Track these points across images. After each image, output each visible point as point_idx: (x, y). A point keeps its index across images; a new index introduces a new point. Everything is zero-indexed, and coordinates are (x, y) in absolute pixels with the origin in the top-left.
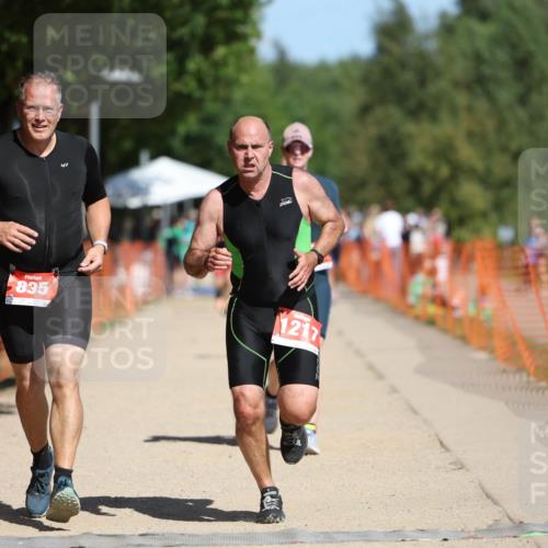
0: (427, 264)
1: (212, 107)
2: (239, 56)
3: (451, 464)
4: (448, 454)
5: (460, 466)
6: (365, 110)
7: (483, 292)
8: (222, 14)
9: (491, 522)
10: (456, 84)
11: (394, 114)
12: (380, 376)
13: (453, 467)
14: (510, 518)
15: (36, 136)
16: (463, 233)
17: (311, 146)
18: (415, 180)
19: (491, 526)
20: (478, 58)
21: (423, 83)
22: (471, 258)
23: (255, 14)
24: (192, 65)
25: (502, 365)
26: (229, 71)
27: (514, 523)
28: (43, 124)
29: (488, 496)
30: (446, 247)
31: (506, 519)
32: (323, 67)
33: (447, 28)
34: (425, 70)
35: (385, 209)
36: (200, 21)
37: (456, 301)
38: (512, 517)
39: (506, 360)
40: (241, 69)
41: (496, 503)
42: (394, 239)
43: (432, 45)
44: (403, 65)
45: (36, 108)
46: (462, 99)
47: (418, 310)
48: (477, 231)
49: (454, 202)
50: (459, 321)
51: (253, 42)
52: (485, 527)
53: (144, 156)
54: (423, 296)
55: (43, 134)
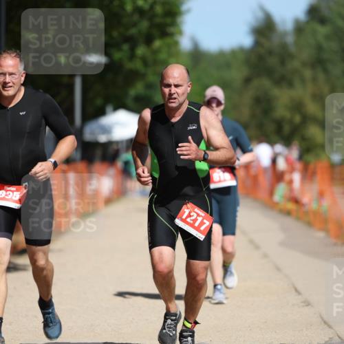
0: (287, 177)
2: (169, 46)
3: (302, 302)
4: (300, 297)
5: (307, 304)
6: (248, 81)
7: (321, 195)
8: (158, 20)
9: (327, 339)
10: (304, 64)
11: (265, 83)
12: (257, 247)
13: (303, 304)
14: (340, 337)
15: (5, 93)
16: (310, 158)
17: (223, 102)
18: (279, 125)
19: (327, 342)
20: (319, 48)
21: (283, 62)
22: (314, 173)
23: (179, 20)
24: (141, 51)
26: (163, 56)
27: (342, 340)
28: (9, 85)
29: (325, 323)
30: (298, 166)
31: (337, 338)
32: (221, 54)
33: (299, 29)
34: (284, 55)
36: (144, 24)
37: (305, 200)
38: (339, 334)
40: (171, 55)
41: (330, 327)
42: (266, 161)
43: (290, 39)
44: (270, 53)
45: (4, 74)
46: (308, 73)
47: (281, 206)
49: (304, 139)
50: (307, 213)
51: (178, 38)
52: (323, 342)
53: (109, 108)
54: (284, 197)
55: (10, 92)
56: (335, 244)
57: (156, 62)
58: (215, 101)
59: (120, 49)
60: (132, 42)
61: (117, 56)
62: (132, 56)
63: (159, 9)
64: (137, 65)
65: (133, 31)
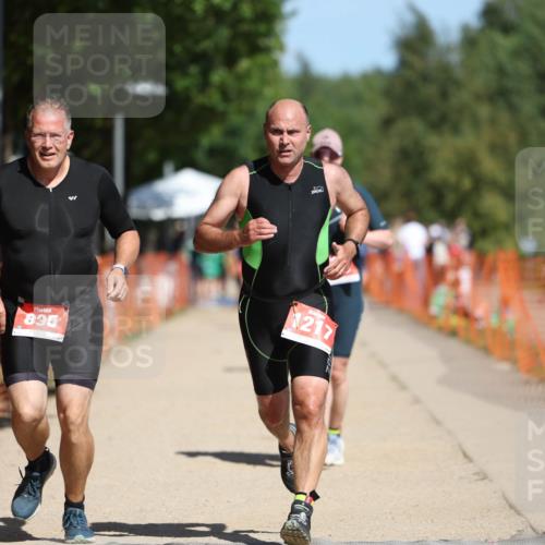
0: (450, 276)
1: (236, 119)
2: (263, 68)
3: (475, 474)
4: (471, 465)
5: (483, 476)
6: (387, 123)
7: (505, 303)
8: (245, 27)
9: (514, 533)
10: (478, 97)
11: (417, 125)
12: (403, 387)
13: (476, 477)
14: (534, 530)
15: (45, 164)
16: (486, 245)
17: (340, 153)
18: (438, 193)
19: (513, 537)
20: (501, 71)
21: (444, 95)
22: (493, 270)
23: (278, 27)
24: (218, 76)
25: (525, 377)
26: (253, 84)
27: (537, 533)
28: (51, 151)
29: (511, 507)
30: (468, 257)
31: (529, 529)
32: (346, 81)
33: (470, 40)
34: (447, 81)
35: (408, 220)
36: (224, 33)
37: (479, 312)
38: (535, 526)
39: (529, 371)
40: (265, 82)
41: (518, 513)
42: (416, 250)
43: (455, 58)
44: (425, 78)
45: (43, 135)
46: (484, 111)
47: (441, 321)
48: (499, 243)
49: (477, 215)
50: (481, 333)
51: (277, 55)
52: (508, 537)
53: (168, 167)
54: (446, 308)
55: (51, 162)
56: (527, 383)
57: (243, 94)
58: (328, 152)
59: (185, 74)
60: (205, 61)
61: (182, 83)
62: (205, 84)
63: (246, 10)
64: (213, 98)
65: (206, 45)
